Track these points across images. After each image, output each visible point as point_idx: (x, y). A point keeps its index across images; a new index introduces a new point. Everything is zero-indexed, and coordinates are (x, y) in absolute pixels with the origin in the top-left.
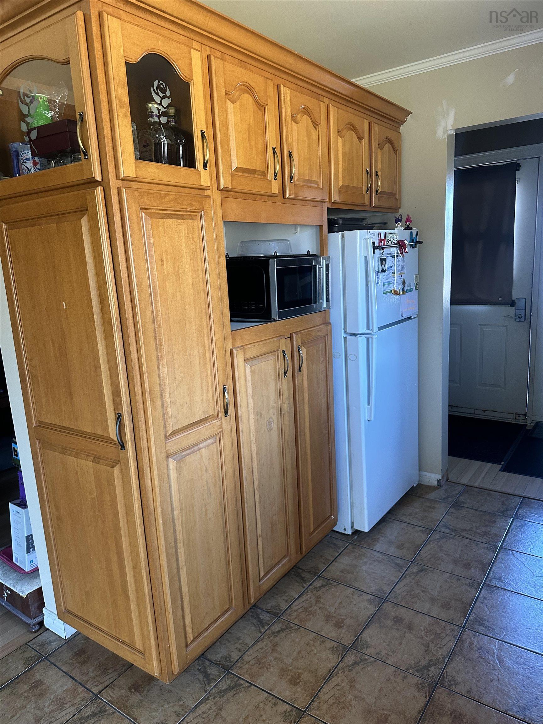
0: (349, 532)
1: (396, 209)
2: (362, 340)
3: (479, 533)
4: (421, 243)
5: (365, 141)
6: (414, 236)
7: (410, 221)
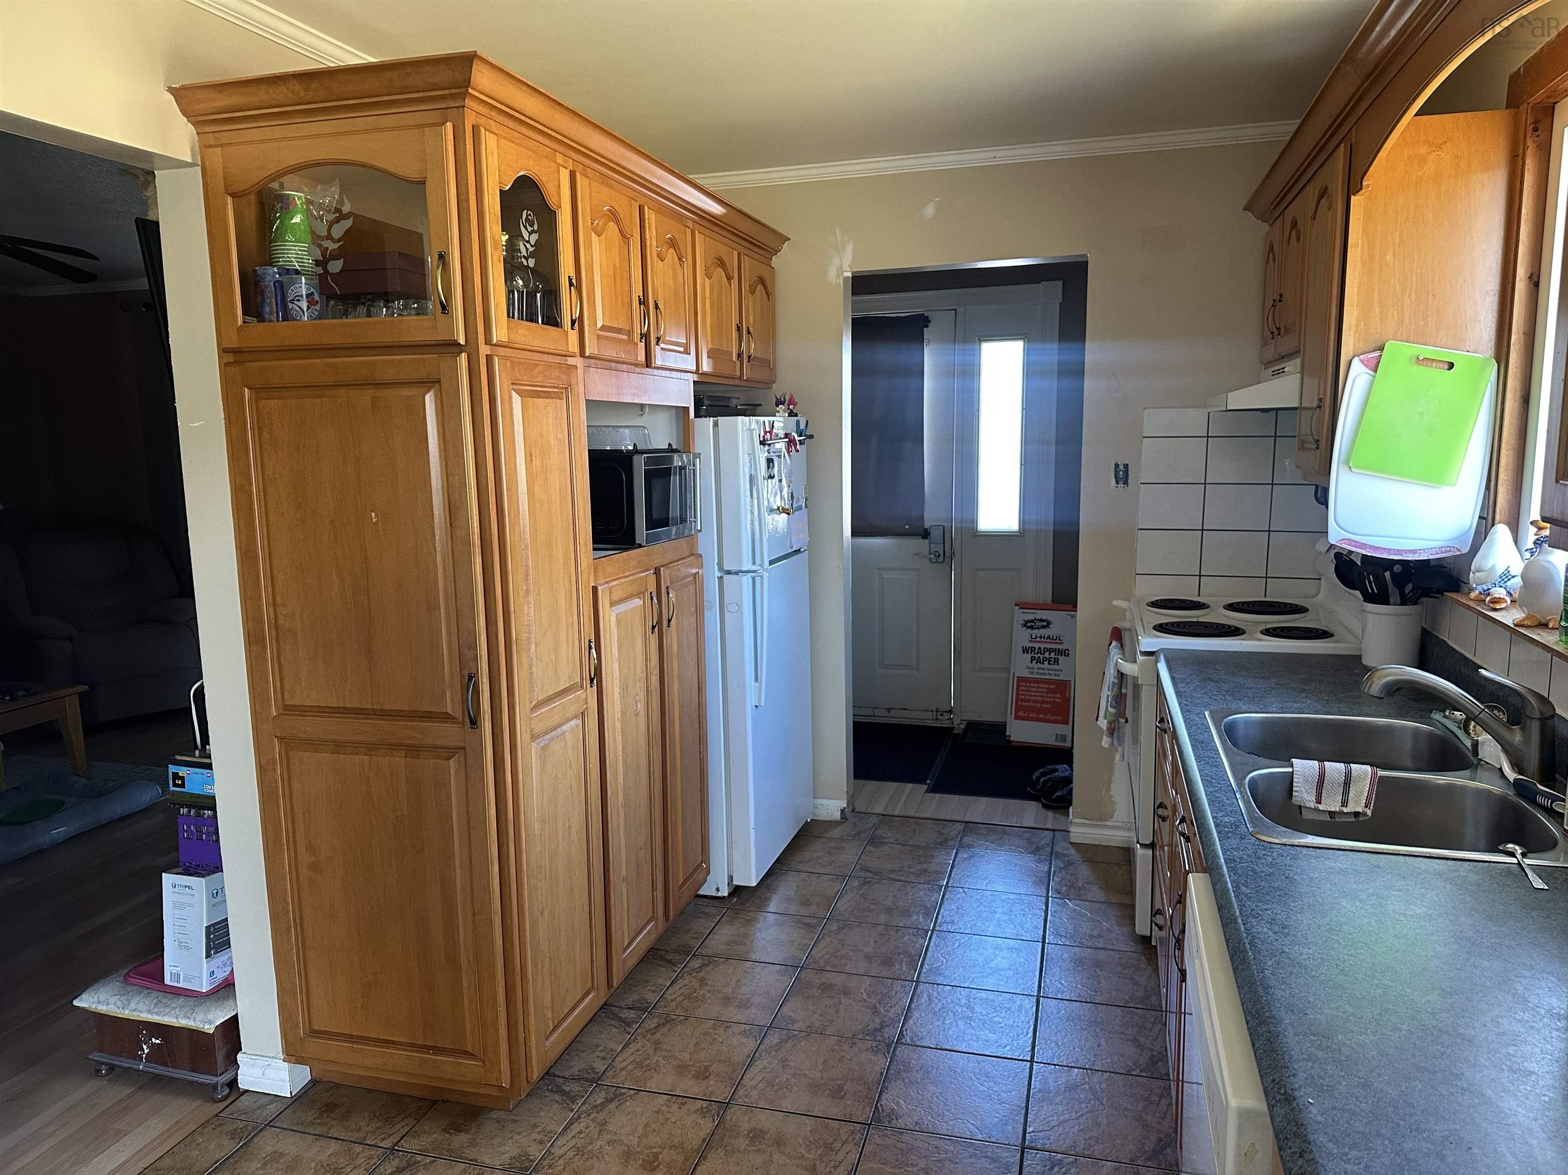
0: (725, 892)
1: (768, 384)
2: (746, 580)
3: (913, 873)
4: (811, 437)
5: (735, 282)
6: (802, 427)
7: (795, 404)
